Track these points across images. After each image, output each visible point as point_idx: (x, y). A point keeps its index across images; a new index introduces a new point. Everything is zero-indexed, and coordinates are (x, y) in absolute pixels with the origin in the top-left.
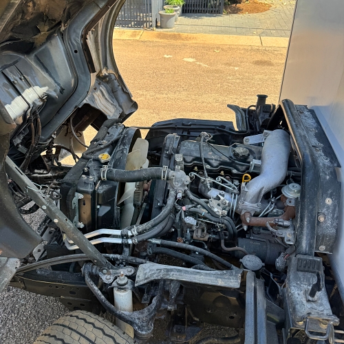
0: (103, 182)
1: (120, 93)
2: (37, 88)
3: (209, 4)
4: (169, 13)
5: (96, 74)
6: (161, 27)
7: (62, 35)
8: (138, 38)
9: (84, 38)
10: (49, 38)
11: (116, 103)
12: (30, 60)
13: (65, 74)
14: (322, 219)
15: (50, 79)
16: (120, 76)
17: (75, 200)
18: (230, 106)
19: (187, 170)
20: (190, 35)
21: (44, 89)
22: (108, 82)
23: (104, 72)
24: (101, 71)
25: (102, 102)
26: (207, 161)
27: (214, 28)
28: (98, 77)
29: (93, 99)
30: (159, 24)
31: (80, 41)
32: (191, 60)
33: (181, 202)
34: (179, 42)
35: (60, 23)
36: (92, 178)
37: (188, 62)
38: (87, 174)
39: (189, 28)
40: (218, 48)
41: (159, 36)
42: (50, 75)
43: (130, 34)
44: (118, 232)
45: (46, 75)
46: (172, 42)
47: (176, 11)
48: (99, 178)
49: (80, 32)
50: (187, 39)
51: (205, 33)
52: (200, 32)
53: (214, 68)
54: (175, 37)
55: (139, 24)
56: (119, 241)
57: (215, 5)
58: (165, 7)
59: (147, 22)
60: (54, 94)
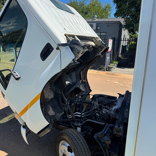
0: (79, 102)
1: (87, 87)
2: (68, 82)
3: (128, 64)
4: (111, 66)
5: (81, 81)
6: (108, 71)
7: (75, 71)
8: (99, 74)
9: (80, 72)
10: (73, 71)
11: (85, 89)
12: (68, 76)
13: (74, 80)
14: (125, 113)
15: (71, 80)
16: (88, 82)
17: (72, 105)
18: (118, 94)
19: (99, 103)
20: (118, 74)
21: (69, 82)
22: (84, 83)
23: (84, 81)
24: (83, 80)
25: (82, 88)
26: (104, 102)
27: (129, 73)
28: (82, 82)
29: (80, 86)
30: (107, 70)
31: (79, 73)
32: (117, 82)
33: (95, 110)
34: (114, 76)
35: (76, 69)
36: (76, 101)
37: (115, 83)
38: (76, 100)
39: (119, 72)
40: (129, 80)
41: (107, 74)
42: (71, 79)
43: (96, 72)
44: (80, 113)
45: (70, 79)
46: (111, 76)
47: (114, 66)
48: (78, 101)
49: (79, 71)
50: (117, 75)
51: (125, 74)
52: (123, 73)
53: (125, 86)
54: (113, 74)
55: (100, 69)
56: (80, 116)
57: (131, 64)
58: (111, 64)
59: (103, 69)
60: (71, 84)
